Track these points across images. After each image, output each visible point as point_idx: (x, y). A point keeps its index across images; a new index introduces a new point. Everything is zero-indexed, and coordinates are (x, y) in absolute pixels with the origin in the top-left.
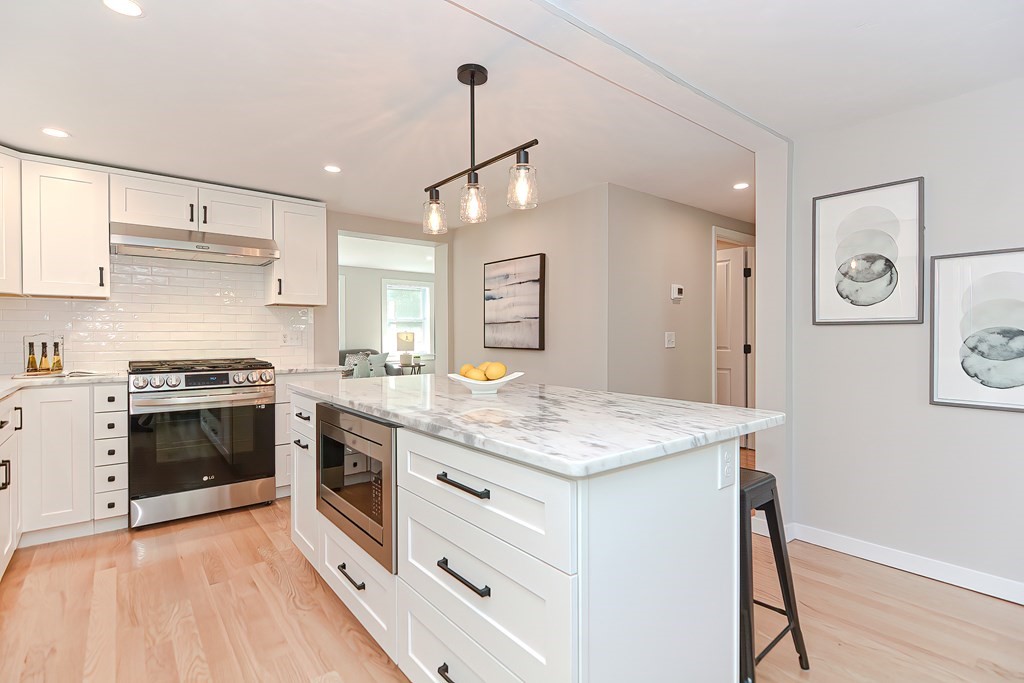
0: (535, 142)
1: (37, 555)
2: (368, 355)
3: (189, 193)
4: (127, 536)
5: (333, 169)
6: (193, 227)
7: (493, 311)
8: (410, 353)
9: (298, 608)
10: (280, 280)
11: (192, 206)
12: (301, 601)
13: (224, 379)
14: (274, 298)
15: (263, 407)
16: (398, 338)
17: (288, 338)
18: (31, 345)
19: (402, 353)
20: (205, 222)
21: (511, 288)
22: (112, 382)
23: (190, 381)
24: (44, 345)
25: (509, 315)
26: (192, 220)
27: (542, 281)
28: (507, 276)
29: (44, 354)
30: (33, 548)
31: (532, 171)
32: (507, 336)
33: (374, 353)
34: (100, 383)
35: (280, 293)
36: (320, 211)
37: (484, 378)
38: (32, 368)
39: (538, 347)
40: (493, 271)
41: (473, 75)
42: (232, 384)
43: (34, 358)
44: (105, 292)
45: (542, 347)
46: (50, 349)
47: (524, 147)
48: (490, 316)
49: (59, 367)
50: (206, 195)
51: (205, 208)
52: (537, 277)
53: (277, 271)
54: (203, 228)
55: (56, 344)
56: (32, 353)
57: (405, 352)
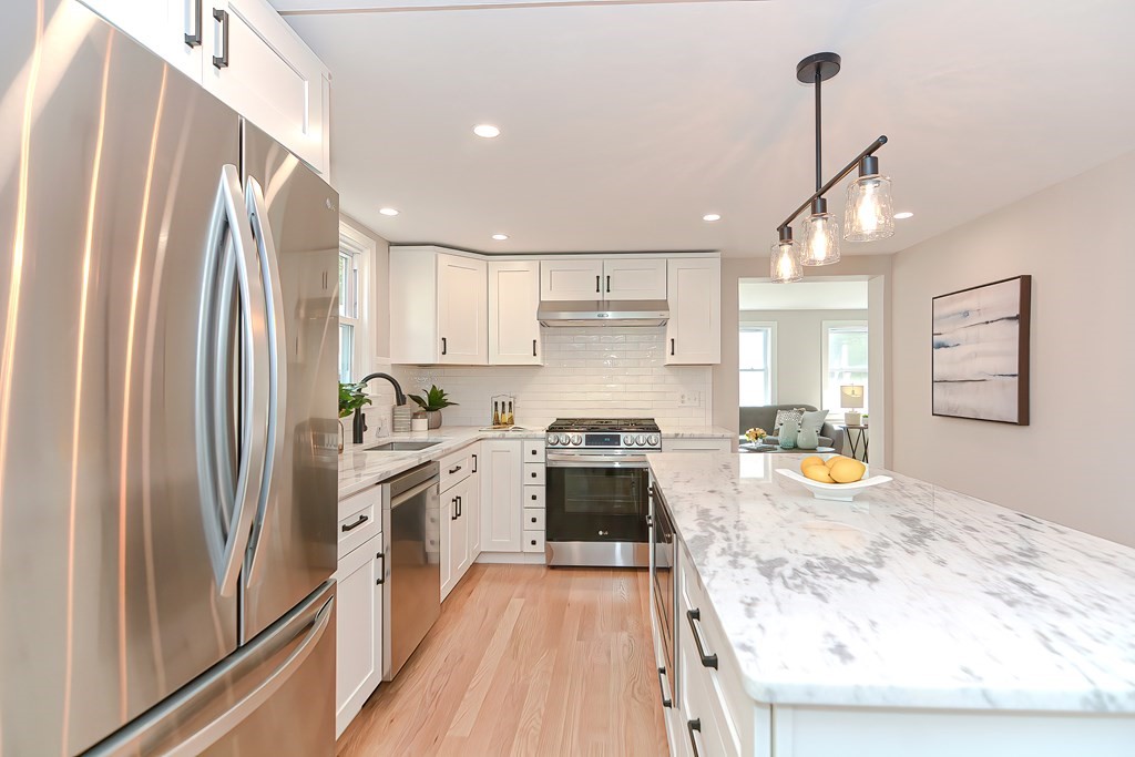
0: (884, 139)
1: (488, 571)
2: (802, 412)
3: (594, 265)
4: (544, 571)
5: (712, 217)
6: (599, 297)
7: (945, 363)
8: (858, 410)
9: (633, 696)
10: (673, 340)
11: (598, 277)
12: (639, 689)
13: (616, 440)
14: (670, 360)
16: (842, 392)
17: (686, 399)
18: (496, 403)
19: (848, 410)
20: (608, 291)
21: (973, 331)
22: (536, 438)
23: (589, 440)
24: (503, 404)
25: (971, 369)
26: (598, 291)
27: (1024, 318)
28: (966, 314)
29: (503, 412)
30: (487, 565)
31: (884, 182)
32: (965, 400)
33: (812, 409)
34: (527, 438)
35: (672, 353)
36: (714, 262)
37: (827, 479)
38: (497, 422)
39: (1016, 421)
40: (944, 307)
41: (818, 67)
43: (498, 414)
44: (537, 361)
45: (1024, 419)
46: (507, 407)
47: (869, 152)
48: (940, 372)
49: (511, 421)
50: (611, 265)
51: (608, 277)
52: (1016, 312)
53: (671, 331)
54: (607, 297)
55: (510, 403)
56: (496, 410)
57: (851, 409)
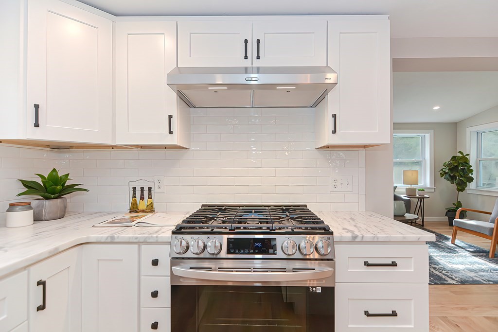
3: (245, 28)
6: (247, 63)
10: (334, 116)
11: (246, 41)
14: (329, 139)
15: (319, 290)
17: (338, 183)
18: (134, 189)
20: (258, 58)
24: (142, 189)
26: (246, 57)
29: (142, 198)
35: (334, 132)
38: (134, 209)
42: (279, 254)
43: (136, 201)
44: (173, 140)
46: (146, 193)
49: (151, 209)
51: (258, 41)
53: (331, 105)
54: (257, 63)
55: (150, 189)
56: (134, 196)
57: (409, 186)
